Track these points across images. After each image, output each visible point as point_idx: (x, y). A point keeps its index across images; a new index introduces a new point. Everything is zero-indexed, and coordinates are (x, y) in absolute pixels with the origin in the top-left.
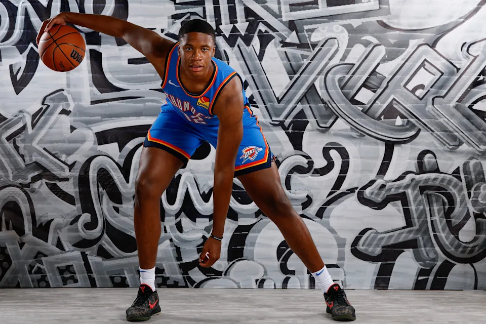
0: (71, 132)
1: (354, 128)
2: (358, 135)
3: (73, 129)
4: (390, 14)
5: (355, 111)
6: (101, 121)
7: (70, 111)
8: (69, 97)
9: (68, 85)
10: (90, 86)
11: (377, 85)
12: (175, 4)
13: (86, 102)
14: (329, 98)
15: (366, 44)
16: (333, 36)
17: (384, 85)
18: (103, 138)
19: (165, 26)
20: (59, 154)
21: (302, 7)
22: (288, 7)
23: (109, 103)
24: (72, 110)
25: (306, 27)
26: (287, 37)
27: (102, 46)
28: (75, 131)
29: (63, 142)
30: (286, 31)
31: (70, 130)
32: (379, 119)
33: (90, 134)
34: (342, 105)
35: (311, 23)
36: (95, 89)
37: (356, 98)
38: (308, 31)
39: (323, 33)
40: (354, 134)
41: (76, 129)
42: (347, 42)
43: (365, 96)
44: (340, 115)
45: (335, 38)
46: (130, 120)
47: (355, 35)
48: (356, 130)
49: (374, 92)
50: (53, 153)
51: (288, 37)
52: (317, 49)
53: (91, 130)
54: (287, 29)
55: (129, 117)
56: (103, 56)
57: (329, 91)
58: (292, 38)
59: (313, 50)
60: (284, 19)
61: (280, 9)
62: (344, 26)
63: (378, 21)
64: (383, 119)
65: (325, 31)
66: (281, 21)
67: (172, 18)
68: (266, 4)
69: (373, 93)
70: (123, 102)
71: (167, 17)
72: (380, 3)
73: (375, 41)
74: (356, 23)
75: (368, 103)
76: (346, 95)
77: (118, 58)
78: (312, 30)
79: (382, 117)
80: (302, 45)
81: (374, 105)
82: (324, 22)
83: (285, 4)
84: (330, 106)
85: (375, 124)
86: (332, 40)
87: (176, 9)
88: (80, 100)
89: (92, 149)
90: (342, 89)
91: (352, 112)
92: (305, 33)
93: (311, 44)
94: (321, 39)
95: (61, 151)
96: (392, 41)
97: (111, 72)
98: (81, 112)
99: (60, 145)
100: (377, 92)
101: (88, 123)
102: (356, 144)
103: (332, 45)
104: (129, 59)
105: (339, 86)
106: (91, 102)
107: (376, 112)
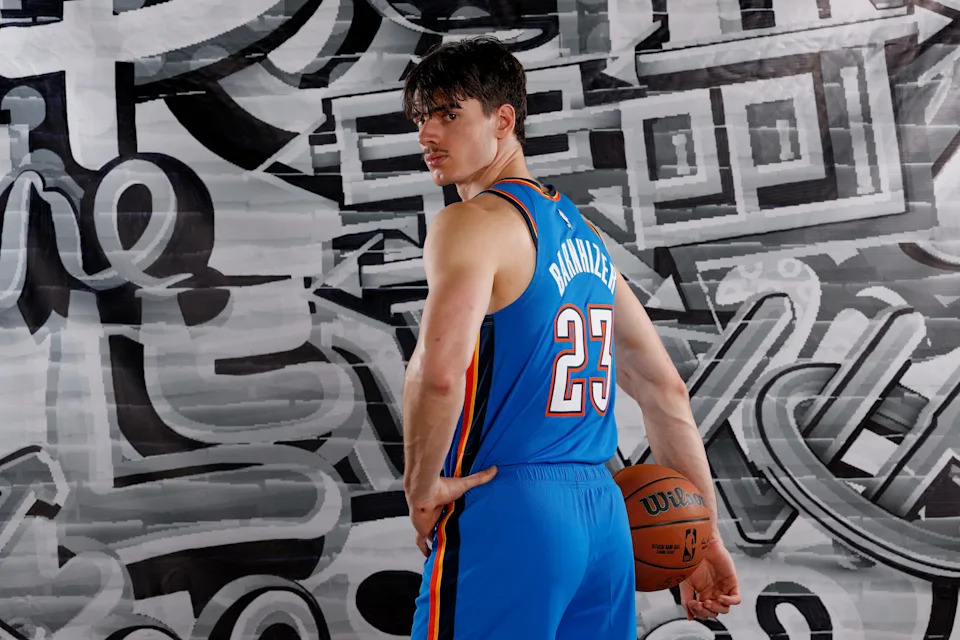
0: (61, 565)
1: (844, 543)
2: (854, 563)
3: (64, 555)
4: (937, 224)
5: (844, 494)
6: (143, 532)
7: (57, 508)
8: (55, 467)
9: (52, 436)
10: (113, 436)
11: (904, 421)
12: (343, 207)
13: (102, 480)
14: (772, 462)
15: (872, 308)
16: (779, 289)
17: (925, 421)
18: (148, 579)
19: (314, 269)
20: (27, 627)
21: (690, 210)
22: (652, 209)
23: (166, 481)
24: (61, 504)
25: (702, 266)
26: (650, 294)
27: (145, 326)
28: (71, 561)
29: (39, 591)
30: (647, 276)
31: (56, 561)
32: (912, 516)
33: (112, 569)
34: (807, 480)
35: (716, 255)
36: (125, 444)
37: (847, 459)
38: (707, 275)
39: (748, 280)
40: (843, 559)
41: (73, 555)
42: (818, 304)
43: (871, 453)
44: (804, 508)
45: (784, 295)
46: (223, 529)
47: (841, 285)
48: (850, 547)
49: (898, 441)
50: (11, 623)
51: (653, 293)
52: (733, 325)
53: (117, 557)
54: (651, 270)
55: (219, 520)
56: (147, 352)
57: (771, 440)
58: (667, 295)
59: (724, 328)
60: (642, 244)
61: (629, 216)
62: (807, 260)
63: (902, 246)
64: (923, 518)
65: (757, 274)
66: (634, 251)
67: (334, 248)
68: (591, 204)
69: (895, 446)
70: (203, 479)
71: (320, 245)
72: (907, 196)
73: (896, 301)
74: (841, 251)
75: (881, 473)
76: (818, 451)
77: (189, 358)
78: (720, 274)
79: (922, 512)
80: (693, 316)
81: (898, 477)
82: (752, 251)
83: (642, 204)
84: (773, 481)
85: (901, 530)
86: (775, 299)
87: (345, 221)
88: (86, 476)
89: (116, 611)
90: (806, 434)
91: (837, 499)
92: (701, 282)
93: (716, 312)
94: (744, 299)
95: (33, 618)
96: (945, 301)
97: (168, 397)
98: (87, 506)
99: (31, 601)
100: (904, 442)
101: (106, 540)
102: (848, 588)
103: (777, 314)
104: (217, 362)
105: (799, 427)
106: (115, 479)
107: (905, 499)
